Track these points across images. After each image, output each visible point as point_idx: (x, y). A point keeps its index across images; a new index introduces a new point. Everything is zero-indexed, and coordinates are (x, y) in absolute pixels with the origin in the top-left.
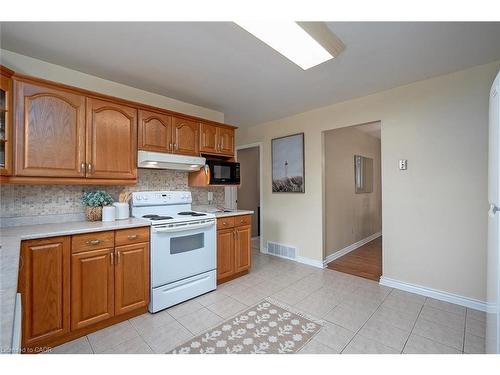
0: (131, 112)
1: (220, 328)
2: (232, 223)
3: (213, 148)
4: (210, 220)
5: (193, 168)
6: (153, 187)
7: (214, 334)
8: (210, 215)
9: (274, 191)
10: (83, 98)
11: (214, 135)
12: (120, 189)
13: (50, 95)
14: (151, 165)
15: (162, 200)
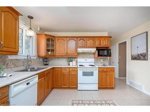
0: (76, 39)
1: (90, 101)
2: (105, 70)
3: (101, 45)
4: (96, 68)
5: (93, 52)
6: (83, 57)
7: (87, 102)
8: (97, 66)
9: (132, 59)
10: (66, 38)
11: (101, 40)
12: (75, 58)
13: (60, 39)
14: (80, 52)
15: (85, 61)
